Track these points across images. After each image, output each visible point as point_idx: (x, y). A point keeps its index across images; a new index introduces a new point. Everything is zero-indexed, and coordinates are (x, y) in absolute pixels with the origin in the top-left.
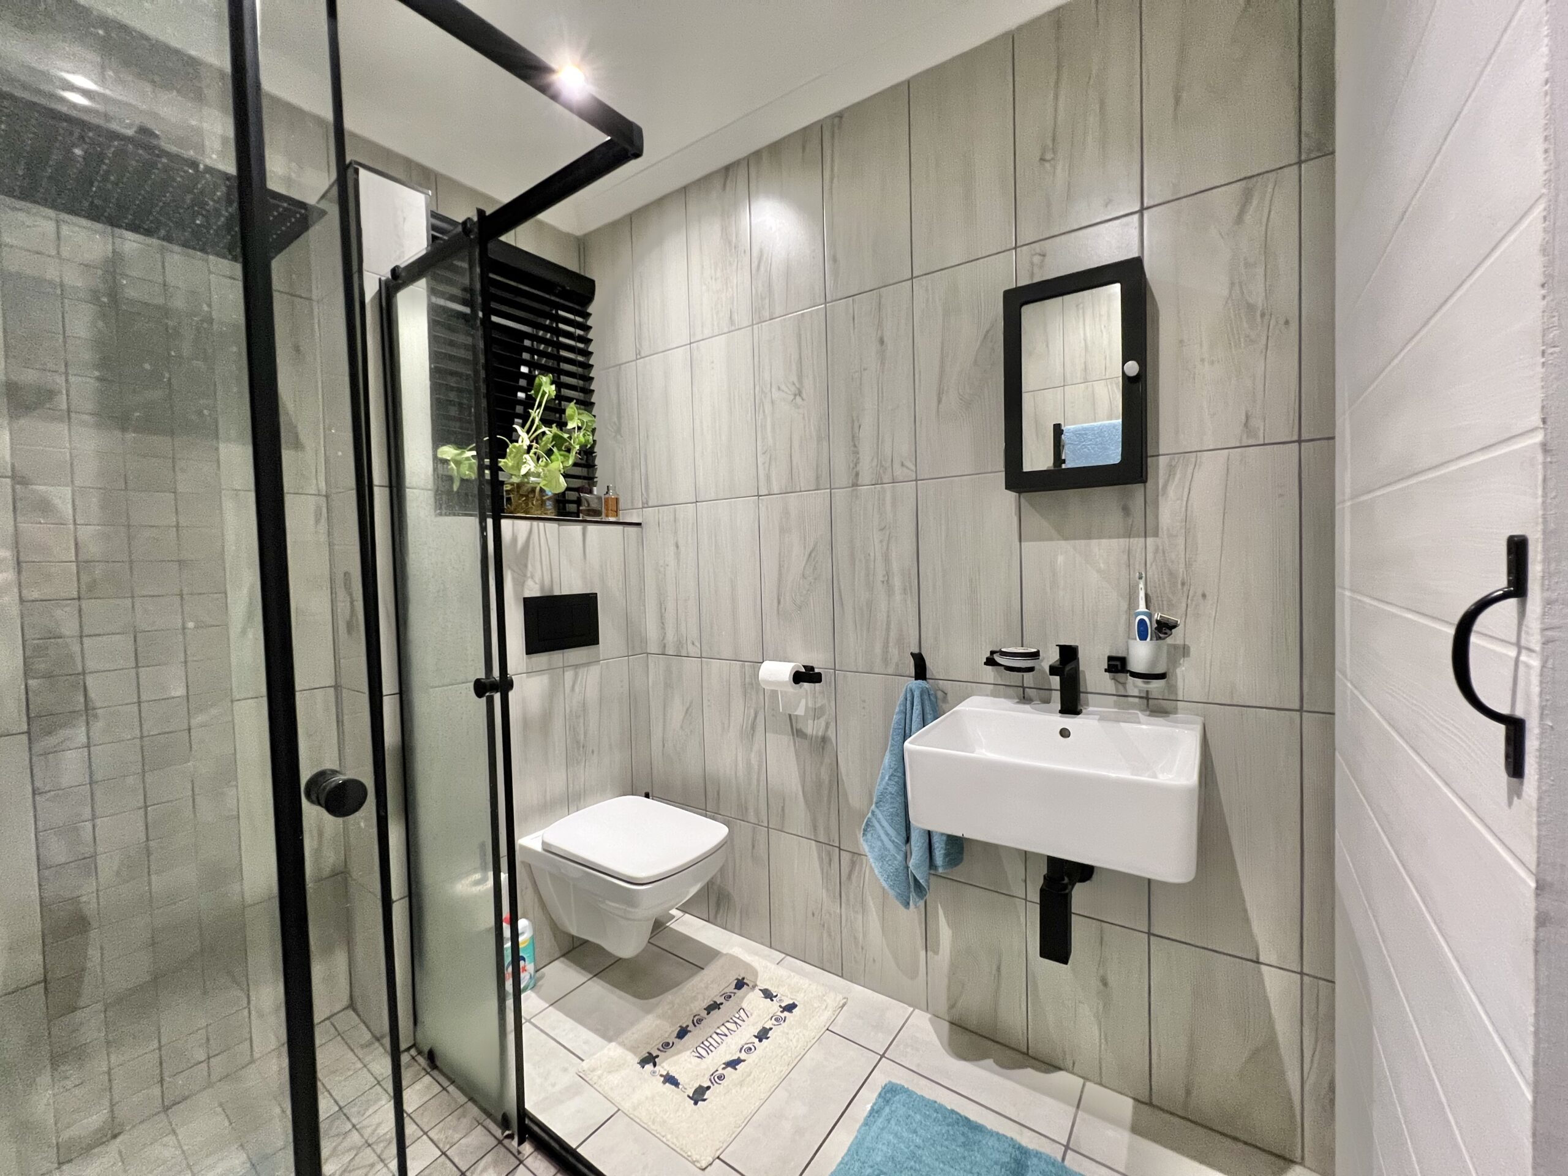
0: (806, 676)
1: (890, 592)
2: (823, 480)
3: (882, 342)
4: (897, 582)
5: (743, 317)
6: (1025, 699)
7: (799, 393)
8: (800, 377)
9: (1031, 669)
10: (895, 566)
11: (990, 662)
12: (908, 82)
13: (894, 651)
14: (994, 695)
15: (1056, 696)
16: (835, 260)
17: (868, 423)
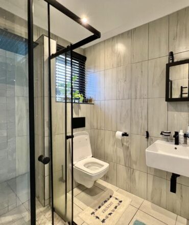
0: (125, 135)
1: (142, 119)
2: (130, 98)
3: (142, 72)
4: (143, 117)
5: (115, 65)
6: (168, 141)
7: (126, 81)
8: (126, 77)
9: (169, 135)
10: (143, 115)
11: (161, 134)
12: (149, 23)
13: (142, 131)
14: (162, 140)
15: (174, 141)
16: (133, 56)
17: (139, 87)
